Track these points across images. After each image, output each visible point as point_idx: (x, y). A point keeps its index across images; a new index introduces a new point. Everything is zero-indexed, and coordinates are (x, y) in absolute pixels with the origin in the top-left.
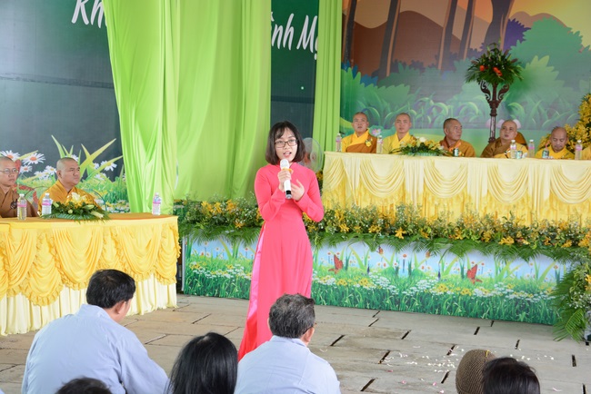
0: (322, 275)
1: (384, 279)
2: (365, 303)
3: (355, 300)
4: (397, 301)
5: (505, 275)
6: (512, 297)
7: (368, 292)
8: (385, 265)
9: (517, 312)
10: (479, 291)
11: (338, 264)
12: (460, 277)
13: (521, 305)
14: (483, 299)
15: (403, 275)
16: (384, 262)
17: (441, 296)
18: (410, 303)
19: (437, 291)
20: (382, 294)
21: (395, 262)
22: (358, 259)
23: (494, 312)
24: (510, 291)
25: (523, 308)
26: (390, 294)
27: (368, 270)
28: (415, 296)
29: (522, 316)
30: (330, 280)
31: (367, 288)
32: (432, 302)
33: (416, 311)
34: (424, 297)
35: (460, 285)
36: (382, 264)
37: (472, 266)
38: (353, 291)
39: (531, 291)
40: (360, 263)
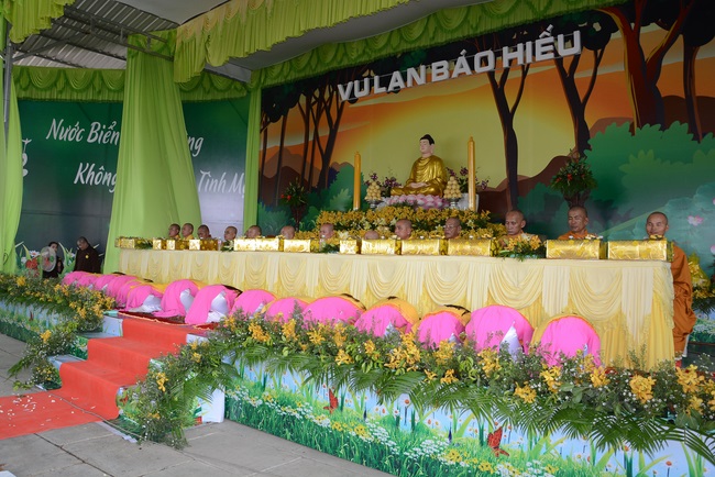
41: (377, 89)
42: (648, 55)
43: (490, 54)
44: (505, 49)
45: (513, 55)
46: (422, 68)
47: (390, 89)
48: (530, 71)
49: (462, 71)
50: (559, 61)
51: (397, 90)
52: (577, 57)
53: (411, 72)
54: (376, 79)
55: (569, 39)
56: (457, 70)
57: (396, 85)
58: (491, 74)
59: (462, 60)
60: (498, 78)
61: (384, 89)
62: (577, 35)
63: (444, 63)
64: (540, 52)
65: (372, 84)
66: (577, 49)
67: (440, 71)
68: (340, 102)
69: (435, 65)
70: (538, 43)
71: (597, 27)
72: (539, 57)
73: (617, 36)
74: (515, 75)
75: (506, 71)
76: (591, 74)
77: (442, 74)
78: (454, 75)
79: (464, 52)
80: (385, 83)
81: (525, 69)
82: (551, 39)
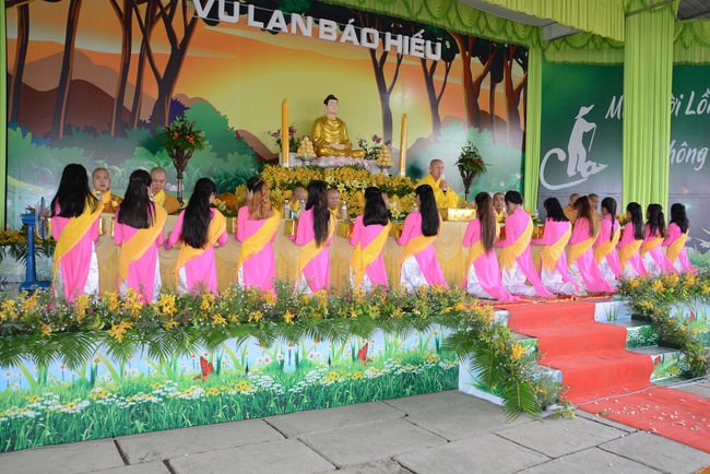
0: (184, 386)
1: (267, 377)
2: (244, 413)
3: (231, 411)
4: (282, 402)
5: (394, 349)
6: (399, 372)
7: (248, 399)
8: (267, 360)
9: (405, 387)
10: (370, 373)
11: (206, 367)
12: (351, 360)
13: (408, 379)
14: (373, 380)
15: (290, 368)
16: (266, 356)
17: (332, 385)
18: (297, 401)
19: (327, 381)
20: (264, 396)
21: (279, 354)
22: (233, 357)
23: (384, 392)
24: (398, 366)
25: (410, 382)
26: (275, 396)
27: (247, 370)
28: (303, 392)
29: (408, 391)
30: (197, 392)
31: (246, 393)
32: (322, 393)
33: (306, 409)
34: (312, 392)
35: (351, 369)
36: (263, 359)
37: (362, 345)
38: (228, 401)
39: (416, 362)
40: (236, 362)
41: (251, 22)
42: (474, 79)
43: (375, 33)
44: (388, 35)
45: (394, 42)
46: (310, 19)
47: (270, 27)
48: (403, 62)
49: (349, 38)
50: (424, 61)
51: (276, 31)
52: (435, 62)
53: (296, 17)
54: (251, 8)
55: (433, 46)
56: (345, 37)
57: (277, 25)
58: (373, 52)
59: (350, 28)
60: (378, 57)
61: (261, 25)
62: (439, 45)
63: (333, 24)
64: (415, 48)
65: (244, 11)
66: (438, 57)
67: (327, 29)
68: (190, 16)
69: (323, 22)
70: (414, 40)
71: (447, 43)
72: (413, 53)
73: (458, 57)
74: (391, 60)
75: (385, 54)
76: (443, 80)
77: (330, 34)
78: (343, 40)
79: (353, 20)
80: (263, 17)
81: (400, 58)
82: (422, 41)
